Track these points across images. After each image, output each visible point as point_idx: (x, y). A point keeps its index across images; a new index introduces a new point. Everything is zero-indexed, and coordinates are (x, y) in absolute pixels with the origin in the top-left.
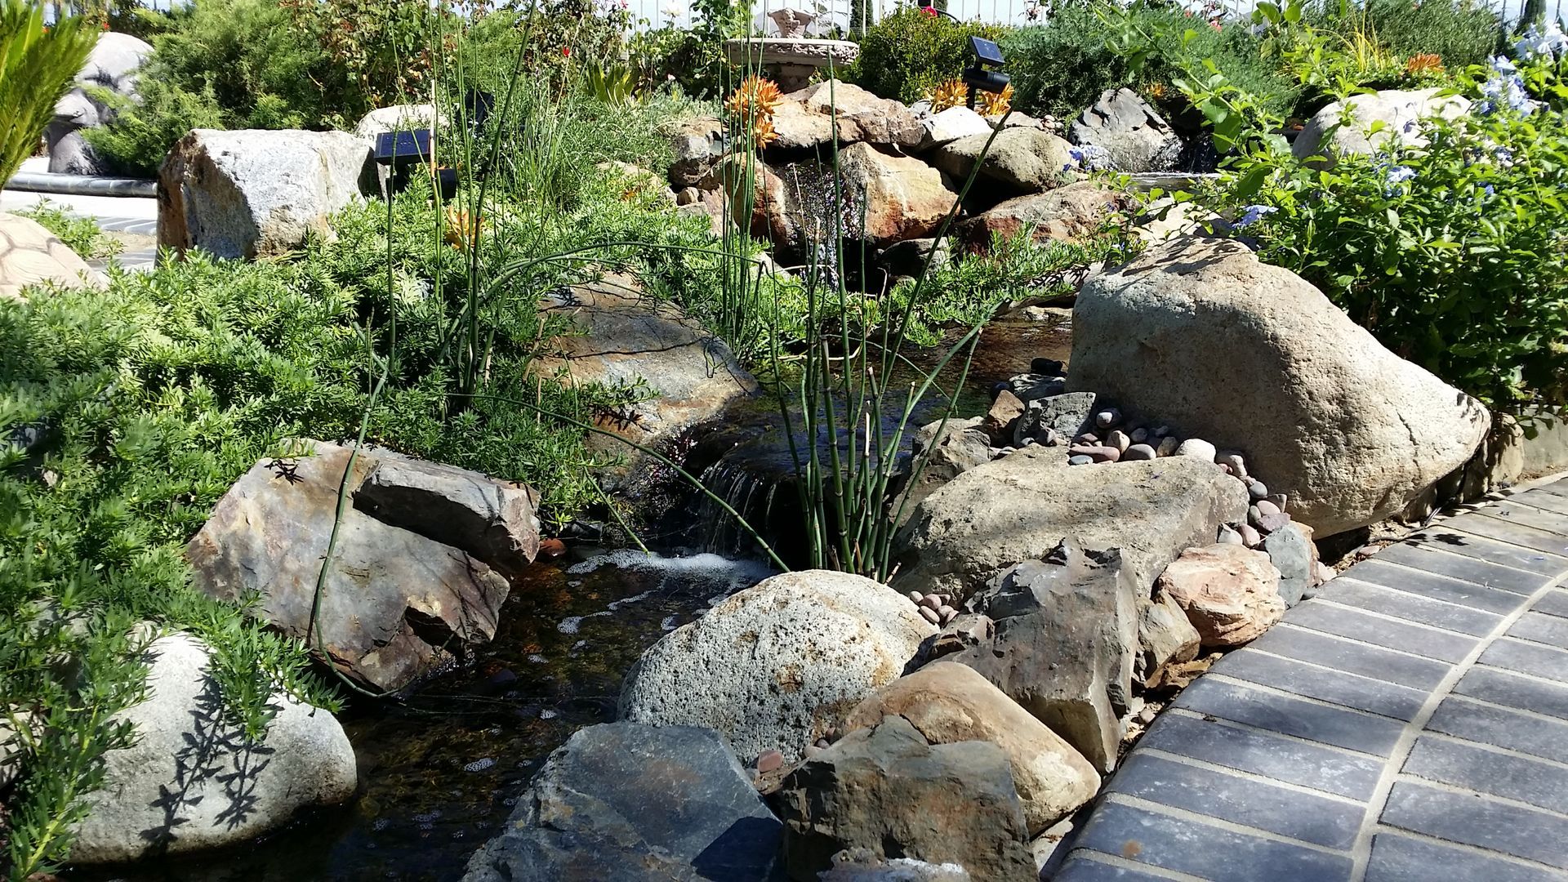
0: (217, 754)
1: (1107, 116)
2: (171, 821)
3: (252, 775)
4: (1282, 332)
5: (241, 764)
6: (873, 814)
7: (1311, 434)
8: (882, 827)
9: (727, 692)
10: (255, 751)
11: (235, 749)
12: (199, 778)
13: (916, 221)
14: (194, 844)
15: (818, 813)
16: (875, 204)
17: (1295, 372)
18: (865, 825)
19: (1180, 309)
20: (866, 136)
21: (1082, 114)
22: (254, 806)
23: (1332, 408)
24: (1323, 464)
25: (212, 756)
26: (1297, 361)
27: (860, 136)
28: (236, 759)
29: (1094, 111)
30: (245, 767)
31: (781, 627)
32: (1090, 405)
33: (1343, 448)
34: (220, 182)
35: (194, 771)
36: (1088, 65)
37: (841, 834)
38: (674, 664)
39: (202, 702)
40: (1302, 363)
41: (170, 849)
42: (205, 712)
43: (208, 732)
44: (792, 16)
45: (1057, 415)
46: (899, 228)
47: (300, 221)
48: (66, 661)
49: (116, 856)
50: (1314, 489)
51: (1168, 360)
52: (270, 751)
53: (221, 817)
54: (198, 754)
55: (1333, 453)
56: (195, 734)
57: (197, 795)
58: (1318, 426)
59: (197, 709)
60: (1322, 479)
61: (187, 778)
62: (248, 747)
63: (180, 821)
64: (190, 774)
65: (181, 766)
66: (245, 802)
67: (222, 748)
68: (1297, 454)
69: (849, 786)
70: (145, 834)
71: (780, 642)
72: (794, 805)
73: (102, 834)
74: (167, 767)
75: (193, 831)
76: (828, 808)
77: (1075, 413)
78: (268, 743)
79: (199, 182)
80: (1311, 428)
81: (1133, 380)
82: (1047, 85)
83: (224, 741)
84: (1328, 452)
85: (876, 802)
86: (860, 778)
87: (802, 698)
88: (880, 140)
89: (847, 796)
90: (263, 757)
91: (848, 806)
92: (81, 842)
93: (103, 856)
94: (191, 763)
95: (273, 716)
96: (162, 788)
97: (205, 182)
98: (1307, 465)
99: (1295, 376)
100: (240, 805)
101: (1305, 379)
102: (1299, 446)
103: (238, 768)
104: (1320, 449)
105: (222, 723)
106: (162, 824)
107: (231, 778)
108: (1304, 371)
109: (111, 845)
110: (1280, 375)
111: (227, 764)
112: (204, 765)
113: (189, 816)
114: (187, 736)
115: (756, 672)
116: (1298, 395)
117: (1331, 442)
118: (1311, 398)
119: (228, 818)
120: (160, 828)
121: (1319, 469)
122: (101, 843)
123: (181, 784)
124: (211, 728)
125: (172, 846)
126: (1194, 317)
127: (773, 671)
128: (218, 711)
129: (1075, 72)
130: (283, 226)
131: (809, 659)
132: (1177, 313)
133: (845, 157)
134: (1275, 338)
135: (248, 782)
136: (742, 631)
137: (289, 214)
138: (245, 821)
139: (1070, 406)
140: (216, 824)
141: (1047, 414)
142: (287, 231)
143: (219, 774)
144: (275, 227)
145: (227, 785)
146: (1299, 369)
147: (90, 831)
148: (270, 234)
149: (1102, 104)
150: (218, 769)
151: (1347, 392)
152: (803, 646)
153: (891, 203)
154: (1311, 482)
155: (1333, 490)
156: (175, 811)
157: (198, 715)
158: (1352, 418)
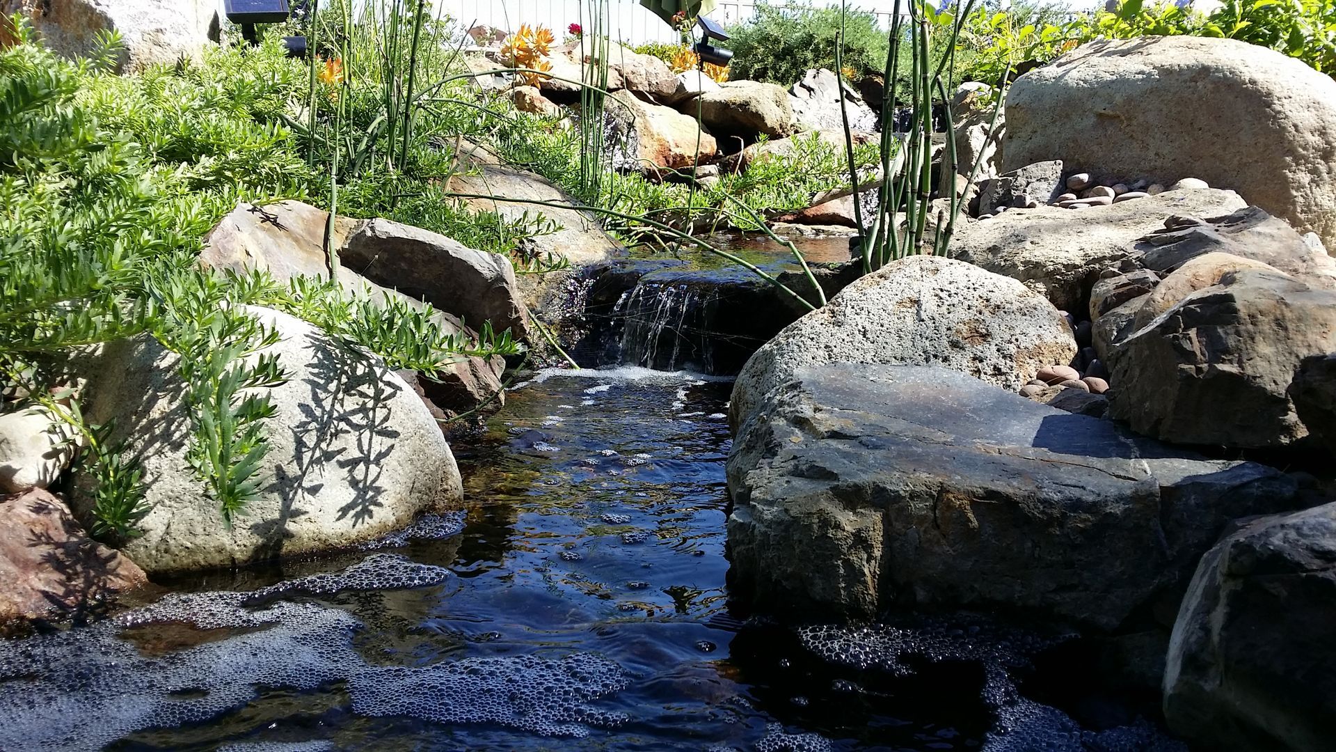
0: (335, 435)
1: (813, 90)
2: (290, 513)
3: (377, 462)
4: (1259, 77)
5: (366, 448)
6: (1280, 346)
7: (1297, 165)
8: (1293, 359)
9: (899, 356)
10: (379, 433)
11: (357, 427)
12: (318, 461)
13: (682, 157)
14: (312, 544)
15: (1218, 350)
16: (645, 140)
17: (1278, 108)
18: (1273, 359)
19: (1140, 76)
20: (628, 84)
21: (793, 88)
22: (380, 499)
23: (1315, 140)
24: (1309, 192)
25: (332, 435)
26: (1279, 99)
27: (622, 84)
28: (359, 440)
29: (802, 85)
30: (369, 451)
31: (942, 290)
32: (1059, 172)
33: (1325, 176)
34: (74, 12)
35: (314, 450)
36: (788, 52)
37: (1249, 371)
38: (823, 340)
39: (316, 371)
40: (1284, 100)
41: (284, 550)
42: (322, 382)
43: (327, 405)
44: (489, 31)
45: (1028, 183)
46: (668, 162)
47: (174, 45)
48: (99, 352)
49: (217, 559)
50: (1302, 216)
51: (1135, 122)
52: (394, 434)
53: (344, 511)
54: (318, 430)
55: (1317, 182)
56: (313, 405)
57: (316, 483)
58: (1303, 157)
59: (312, 377)
60: (1308, 206)
61: (306, 459)
62: (371, 426)
63: (298, 513)
64: (310, 454)
65: (300, 443)
66: (371, 493)
67: (343, 425)
68: (1285, 184)
69: (1252, 316)
70: (255, 528)
71: (946, 303)
72: (1187, 345)
73: (199, 530)
74: (284, 442)
75: (312, 527)
76: (1231, 341)
77: (1046, 179)
78: (391, 425)
79: (45, 15)
80: (1297, 159)
81: (1095, 148)
82: (756, 66)
83: (343, 418)
84: (1313, 181)
85: (1282, 333)
86: (1262, 307)
87: (994, 348)
88: (641, 89)
89: (1250, 327)
90: (388, 442)
91: (1253, 339)
92: (172, 542)
93: (200, 558)
94: (310, 439)
95: (392, 395)
96: (279, 468)
97: (53, 14)
98: (1294, 193)
99: (1279, 112)
100: (365, 498)
101: (1288, 113)
102: (1286, 177)
103: (362, 451)
104: (1305, 178)
105: (340, 396)
106: (277, 515)
107: (354, 463)
108: (1287, 107)
109: (212, 543)
110: (1265, 112)
111: (349, 444)
112: (324, 445)
113: (307, 508)
114: (304, 407)
115: (929, 333)
116: (1284, 128)
117: (1314, 171)
118: (1297, 130)
119: (352, 513)
120: (274, 522)
121: (1305, 197)
122: (199, 541)
123: (300, 465)
124: (330, 400)
125: (287, 546)
126: (1158, 80)
127: (949, 329)
128: (335, 382)
129: (779, 57)
130: (156, 49)
131: (986, 312)
132: (1138, 80)
133: (609, 102)
134: (1253, 82)
135: (374, 469)
136: (897, 299)
137: (162, 38)
138: (371, 517)
139: (1039, 174)
140: (338, 519)
141: (1018, 183)
142: (160, 55)
143: (339, 457)
144: (147, 51)
145: (350, 471)
146: (1282, 105)
147: (183, 527)
148: (142, 57)
149: (808, 80)
150: (340, 452)
151: (1327, 123)
152: (975, 303)
153: (659, 140)
154: (1299, 210)
155: (1318, 217)
156: (293, 499)
157: (314, 385)
158: (1332, 147)
